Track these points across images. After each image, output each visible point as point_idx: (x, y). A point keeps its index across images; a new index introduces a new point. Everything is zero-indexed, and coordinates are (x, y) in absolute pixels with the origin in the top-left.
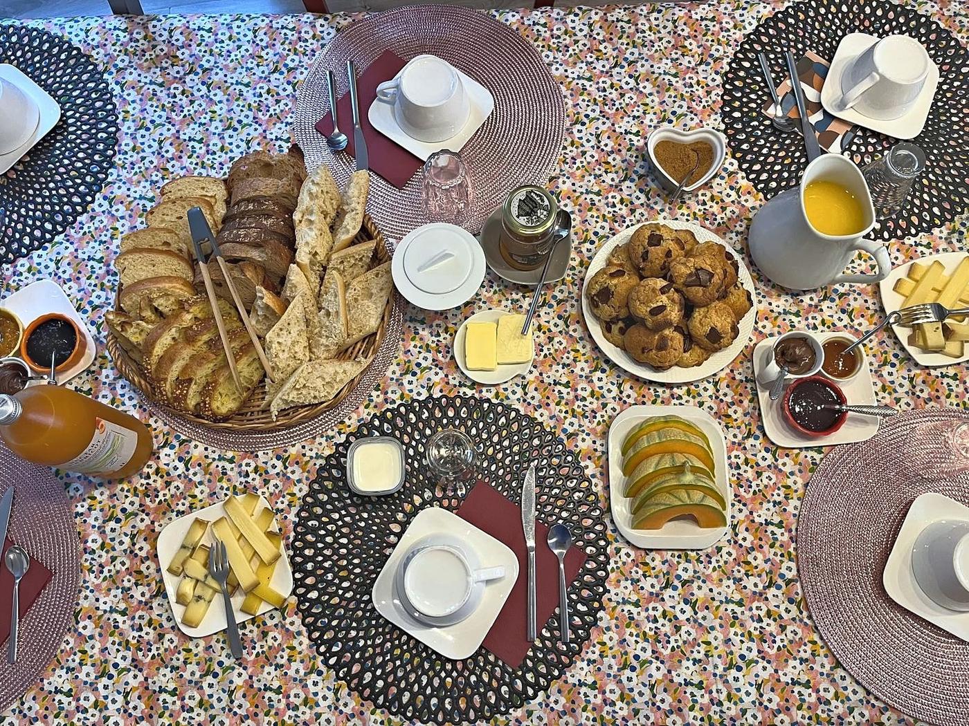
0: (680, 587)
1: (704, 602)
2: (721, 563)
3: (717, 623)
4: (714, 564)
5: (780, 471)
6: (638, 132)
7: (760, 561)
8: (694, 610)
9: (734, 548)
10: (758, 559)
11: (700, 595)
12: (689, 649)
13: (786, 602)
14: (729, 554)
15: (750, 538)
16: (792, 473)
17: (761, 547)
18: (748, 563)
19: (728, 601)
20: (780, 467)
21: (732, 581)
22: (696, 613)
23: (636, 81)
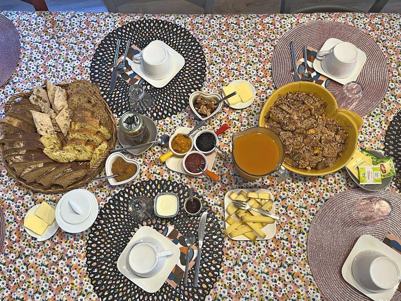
0: (242, 265)
1: (252, 272)
2: (260, 255)
3: (256, 282)
4: (257, 256)
5: (289, 216)
6: (237, 69)
7: (277, 255)
8: (247, 276)
9: (266, 249)
10: (276, 254)
11: (250, 269)
12: (244, 293)
13: (288, 274)
14: (264, 252)
15: (273, 245)
16: (293, 217)
17: (278, 249)
18: (272, 256)
19: (262, 272)
20: (289, 214)
21: (264, 263)
22: (248, 277)
23: (238, 48)
